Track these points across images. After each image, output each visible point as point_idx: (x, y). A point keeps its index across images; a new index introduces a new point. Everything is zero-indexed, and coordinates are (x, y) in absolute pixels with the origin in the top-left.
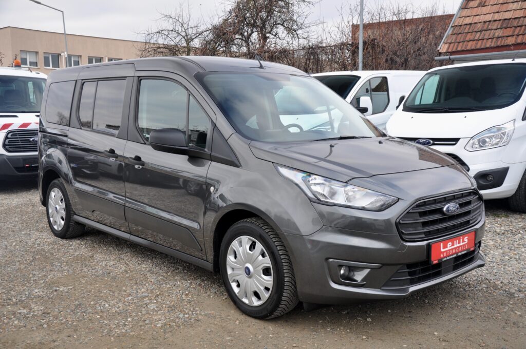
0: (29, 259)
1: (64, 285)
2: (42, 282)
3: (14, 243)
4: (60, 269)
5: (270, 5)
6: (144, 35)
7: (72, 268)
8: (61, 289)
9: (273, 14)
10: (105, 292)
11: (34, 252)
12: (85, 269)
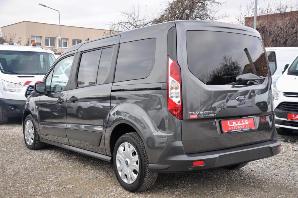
0: (46, 167)
1: (69, 184)
2: (55, 182)
3: (35, 157)
4: (66, 174)
5: (193, 6)
6: (110, 26)
7: (73, 173)
8: (68, 187)
9: (194, 11)
10: (96, 189)
11: (48, 162)
12: (81, 174)
